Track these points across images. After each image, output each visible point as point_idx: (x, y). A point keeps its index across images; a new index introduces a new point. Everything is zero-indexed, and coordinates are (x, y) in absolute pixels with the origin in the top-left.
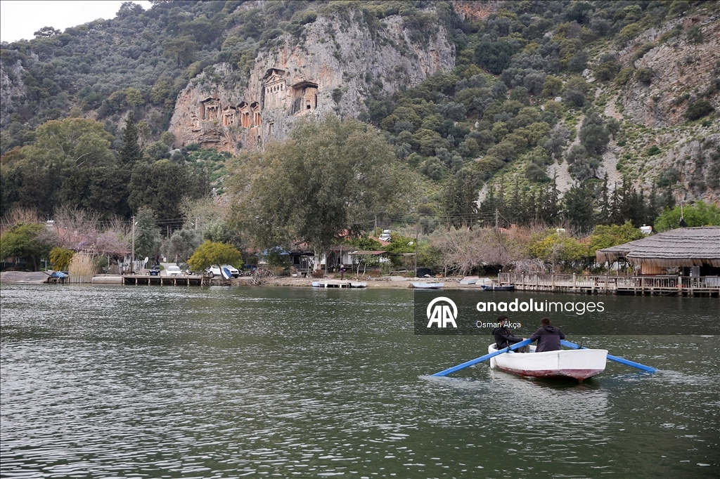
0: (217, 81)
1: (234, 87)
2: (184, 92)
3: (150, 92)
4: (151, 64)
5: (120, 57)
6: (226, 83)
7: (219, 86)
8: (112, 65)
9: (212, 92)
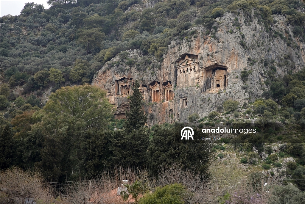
0: (131, 64)
1: (146, 69)
2: (100, 73)
3: (70, 72)
4: (60, 51)
5: (31, 45)
6: (139, 65)
7: (132, 68)
8: (26, 51)
9: (126, 73)
